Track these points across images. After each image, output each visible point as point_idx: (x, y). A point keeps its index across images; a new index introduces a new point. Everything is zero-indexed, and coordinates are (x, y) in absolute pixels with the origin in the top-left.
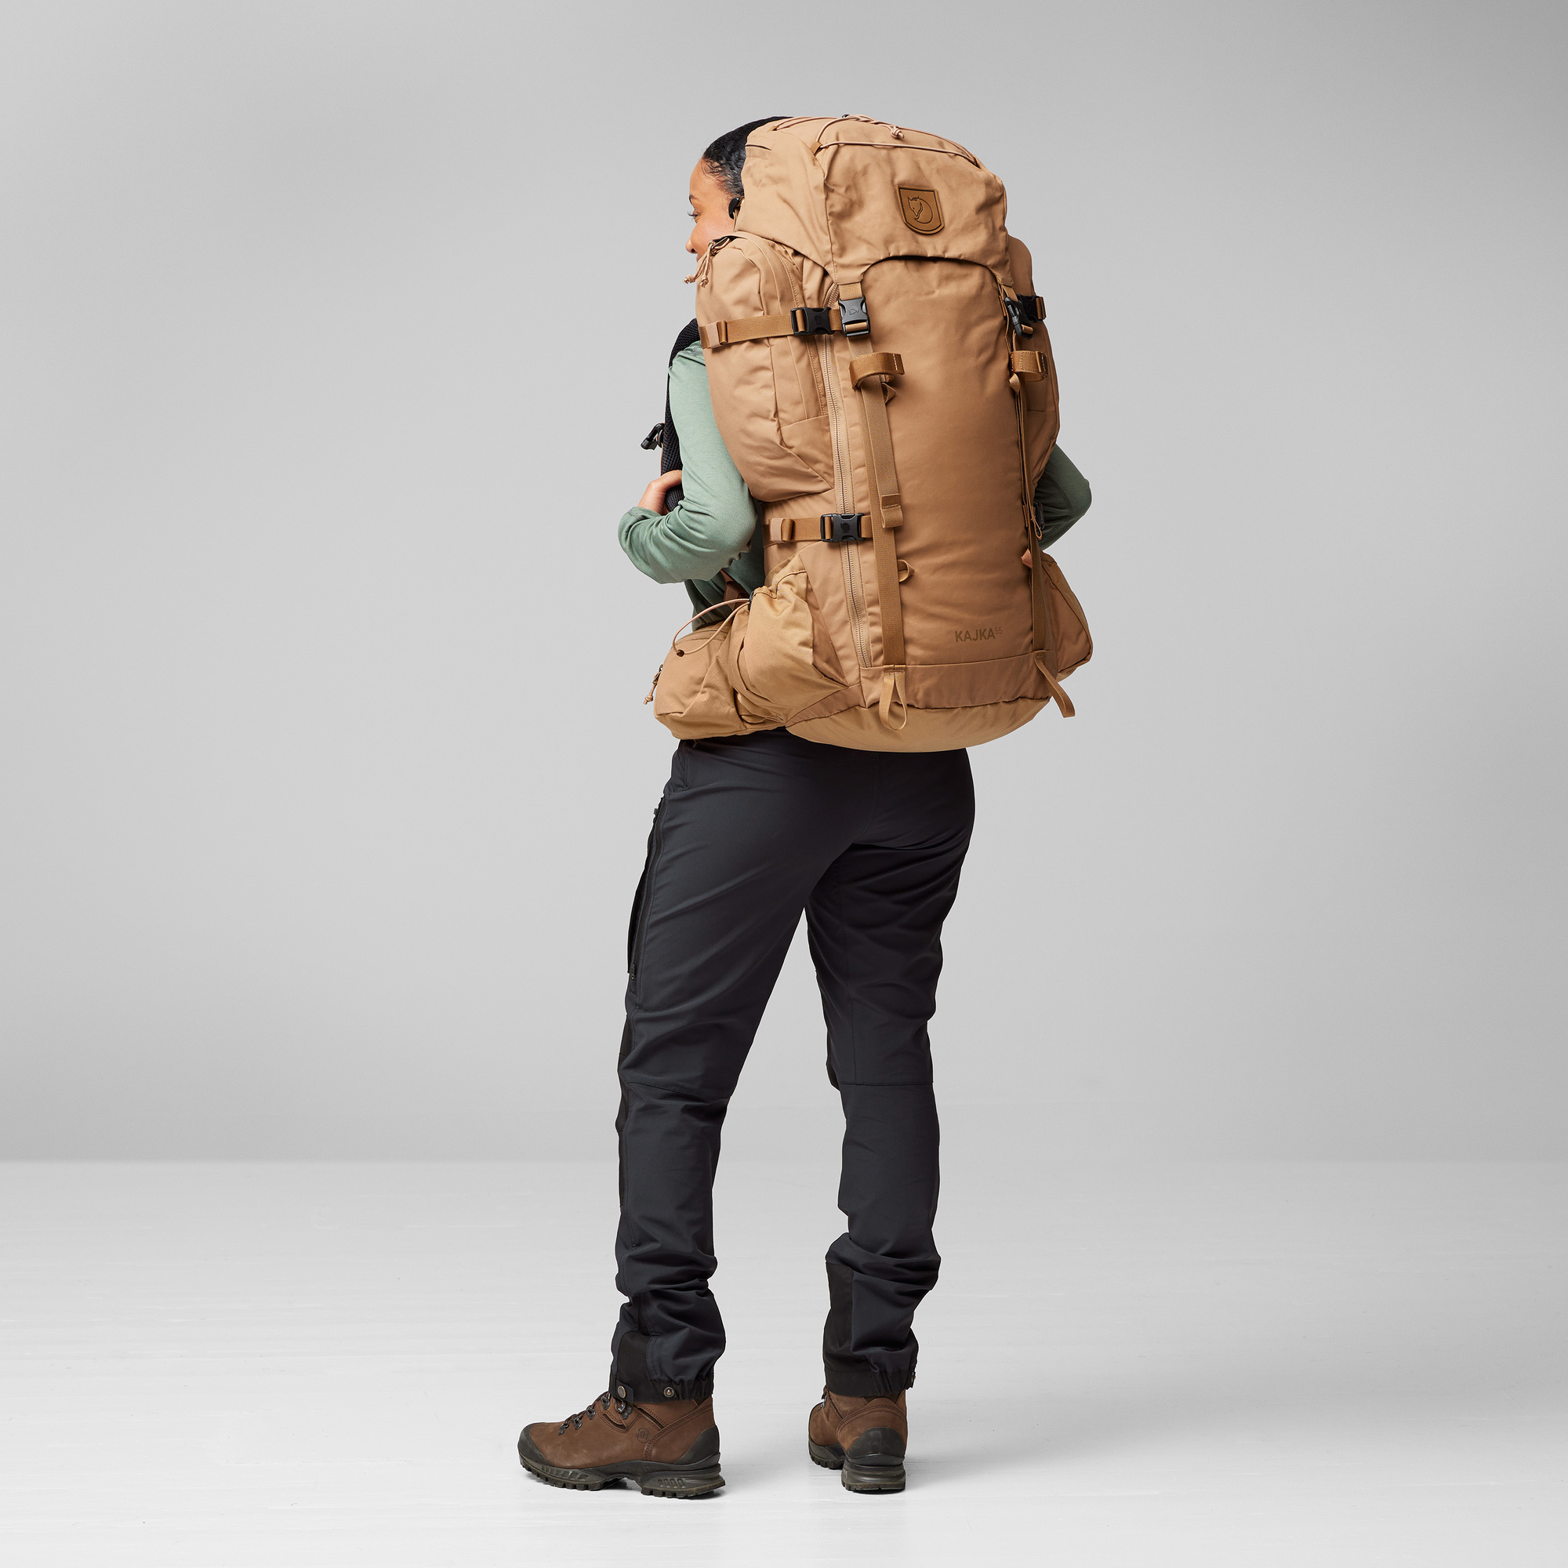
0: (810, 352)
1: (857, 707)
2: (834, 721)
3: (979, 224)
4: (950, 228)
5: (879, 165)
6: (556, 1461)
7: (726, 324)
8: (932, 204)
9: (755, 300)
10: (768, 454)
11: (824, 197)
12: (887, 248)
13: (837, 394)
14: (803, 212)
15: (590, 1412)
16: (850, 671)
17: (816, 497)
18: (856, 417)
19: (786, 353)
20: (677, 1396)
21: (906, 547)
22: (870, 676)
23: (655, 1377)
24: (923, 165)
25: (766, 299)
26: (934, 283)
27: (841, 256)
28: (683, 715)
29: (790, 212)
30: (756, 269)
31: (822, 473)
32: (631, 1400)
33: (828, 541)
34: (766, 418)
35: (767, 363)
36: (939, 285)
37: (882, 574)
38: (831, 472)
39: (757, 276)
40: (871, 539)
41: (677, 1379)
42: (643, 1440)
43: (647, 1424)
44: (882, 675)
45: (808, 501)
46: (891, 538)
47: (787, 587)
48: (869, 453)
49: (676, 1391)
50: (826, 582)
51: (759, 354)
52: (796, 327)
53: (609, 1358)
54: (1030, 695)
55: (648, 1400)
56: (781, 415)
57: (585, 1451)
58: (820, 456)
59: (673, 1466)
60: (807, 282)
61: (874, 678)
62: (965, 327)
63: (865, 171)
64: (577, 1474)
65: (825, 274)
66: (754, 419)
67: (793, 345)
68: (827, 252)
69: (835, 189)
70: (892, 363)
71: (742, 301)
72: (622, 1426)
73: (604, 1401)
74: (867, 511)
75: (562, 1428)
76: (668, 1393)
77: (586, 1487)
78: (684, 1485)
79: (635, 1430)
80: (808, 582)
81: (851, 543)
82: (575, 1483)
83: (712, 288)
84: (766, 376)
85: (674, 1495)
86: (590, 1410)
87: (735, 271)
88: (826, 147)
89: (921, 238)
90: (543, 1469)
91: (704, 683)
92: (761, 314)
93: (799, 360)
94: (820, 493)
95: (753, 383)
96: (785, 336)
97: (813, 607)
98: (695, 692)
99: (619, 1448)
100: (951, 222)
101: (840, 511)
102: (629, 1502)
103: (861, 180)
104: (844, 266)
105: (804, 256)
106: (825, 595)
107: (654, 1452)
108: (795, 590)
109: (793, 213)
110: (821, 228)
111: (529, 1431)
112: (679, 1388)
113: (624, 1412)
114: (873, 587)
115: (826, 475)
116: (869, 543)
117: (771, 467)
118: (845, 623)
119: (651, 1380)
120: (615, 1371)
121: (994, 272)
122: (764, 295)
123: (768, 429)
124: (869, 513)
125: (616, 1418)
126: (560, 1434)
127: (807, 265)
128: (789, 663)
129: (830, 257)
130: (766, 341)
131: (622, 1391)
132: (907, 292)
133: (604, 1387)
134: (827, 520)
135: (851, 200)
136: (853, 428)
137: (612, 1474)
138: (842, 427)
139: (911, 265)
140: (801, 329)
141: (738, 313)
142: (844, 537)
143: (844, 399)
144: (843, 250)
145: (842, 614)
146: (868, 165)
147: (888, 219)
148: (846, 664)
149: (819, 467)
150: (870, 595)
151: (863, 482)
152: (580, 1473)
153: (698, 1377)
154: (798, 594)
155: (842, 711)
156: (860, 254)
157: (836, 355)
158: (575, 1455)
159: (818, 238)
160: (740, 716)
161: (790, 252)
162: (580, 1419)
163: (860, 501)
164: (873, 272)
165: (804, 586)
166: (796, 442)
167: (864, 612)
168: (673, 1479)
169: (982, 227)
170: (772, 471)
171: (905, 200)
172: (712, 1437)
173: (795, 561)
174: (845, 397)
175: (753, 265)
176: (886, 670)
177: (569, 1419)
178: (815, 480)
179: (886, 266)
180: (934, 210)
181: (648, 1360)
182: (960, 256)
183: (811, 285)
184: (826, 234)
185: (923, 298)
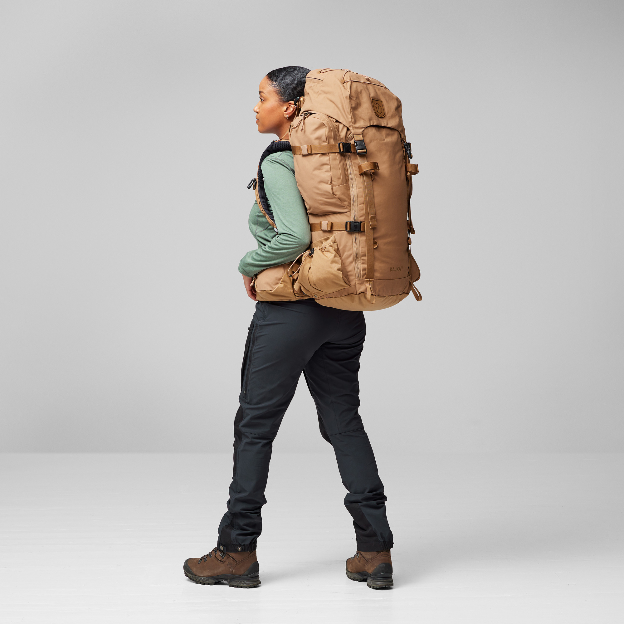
0: (343, 159)
1: (352, 294)
2: (341, 299)
3: (396, 115)
4: (388, 115)
5: (365, 90)
6: (197, 574)
7: (311, 146)
8: (382, 107)
9: (324, 138)
10: (326, 197)
11: (349, 101)
12: (370, 122)
13: (353, 176)
14: (340, 106)
15: (210, 555)
16: (352, 280)
17: (342, 214)
18: (361, 185)
19: (335, 159)
20: (243, 550)
21: (376, 235)
22: (360, 283)
23: (234, 543)
24: (377, 91)
25: (328, 138)
26: (384, 136)
27: (355, 124)
28: (272, 292)
29: (334, 105)
30: (325, 126)
31: (346, 205)
32: (225, 552)
33: (348, 231)
34: (327, 183)
35: (328, 162)
36: (386, 137)
37: (368, 246)
38: (350, 205)
39: (325, 129)
40: (364, 231)
41: (243, 544)
42: (230, 567)
43: (231, 561)
44: (365, 283)
45: (339, 215)
46: (372, 231)
47: (331, 248)
48: (366, 199)
49: (242, 548)
50: (345, 247)
51: (325, 159)
52: (340, 150)
53: (217, 535)
54: (406, 292)
55: (231, 551)
56: (333, 183)
57: (208, 570)
58: (347, 199)
59: (241, 577)
60: (341, 133)
61: (362, 283)
62: (394, 153)
63: (361, 92)
64: (205, 579)
65: (348, 129)
66: (321, 183)
67: (338, 156)
68: (350, 122)
69: (353, 98)
70: (375, 166)
71: (319, 138)
72: (222, 561)
73: (215, 551)
74: (363, 221)
75: (199, 561)
76: (239, 549)
77: (209, 584)
78: (245, 584)
79: (227, 563)
80: (337, 246)
81: (357, 233)
82: (204, 582)
83: (305, 132)
84: (327, 167)
85: (242, 587)
86: (210, 554)
87: (316, 126)
88: (347, 82)
89: (380, 119)
90: (193, 577)
91: (281, 280)
92: (326, 144)
93: (340, 162)
94: (344, 213)
95: (322, 170)
96: (335, 153)
97: (340, 256)
98: (277, 283)
99: (221, 569)
100: (388, 113)
101: (353, 220)
102: (224, 590)
103: (360, 95)
104: (356, 128)
105: (340, 122)
106: (344, 252)
107: (234, 571)
108: (334, 249)
109: (335, 106)
110: (348, 113)
111: (188, 561)
112: (243, 547)
113: (222, 556)
114: (364, 250)
115: (348, 206)
116: (363, 233)
117: (326, 202)
118: (352, 262)
119: (233, 545)
120: (219, 540)
121: (401, 133)
122: (328, 136)
123: (328, 187)
124: (364, 222)
125: (220, 558)
126: (199, 563)
127: (341, 126)
128: (332, 276)
129: (351, 124)
130: (328, 154)
131: (222, 548)
132: (377, 139)
133: (215, 545)
134: (348, 223)
135: (357, 103)
136: (359, 189)
137: (218, 579)
138: (355, 188)
139: (377, 129)
140: (342, 151)
141: (316, 143)
142: (355, 230)
143: (356, 178)
144: (355, 122)
145: (351, 259)
146: (362, 90)
147: (370, 111)
148: (351, 278)
149: (346, 203)
150: (363, 252)
151: (362, 210)
152: (206, 579)
153: (251, 543)
154: (334, 250)
155: (346, 295)
156: (361, 124)
157: (352, 161)
158: (204, 572)
159: (347, 116)
160: (294, 294)
161: (335, 121)
162: (206, 558)
163: (361, 217)
164: (366, 131)
165: (336, 247)
166: (338, 193)
167: (359, 259)
168: (241, 581)
169: (397, 116)
170: (326, 203)
171: (374, 104)
172: (256, 566)
173: (332, 238)
174: (356, 177)
175: (324, 125)
176: (366, 281)
177: (202, 557)
178: (343, 208)
179: (370, 129)
180: (382, 108)
181: (231, 537)
182: (392, 126)
183: (343, 134)
184: (350, 115)
185: (382, 142)
